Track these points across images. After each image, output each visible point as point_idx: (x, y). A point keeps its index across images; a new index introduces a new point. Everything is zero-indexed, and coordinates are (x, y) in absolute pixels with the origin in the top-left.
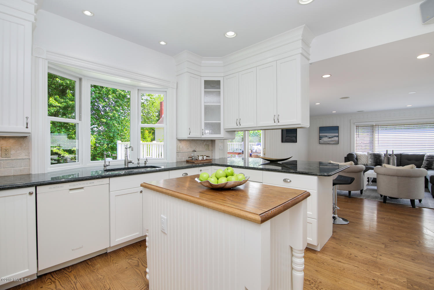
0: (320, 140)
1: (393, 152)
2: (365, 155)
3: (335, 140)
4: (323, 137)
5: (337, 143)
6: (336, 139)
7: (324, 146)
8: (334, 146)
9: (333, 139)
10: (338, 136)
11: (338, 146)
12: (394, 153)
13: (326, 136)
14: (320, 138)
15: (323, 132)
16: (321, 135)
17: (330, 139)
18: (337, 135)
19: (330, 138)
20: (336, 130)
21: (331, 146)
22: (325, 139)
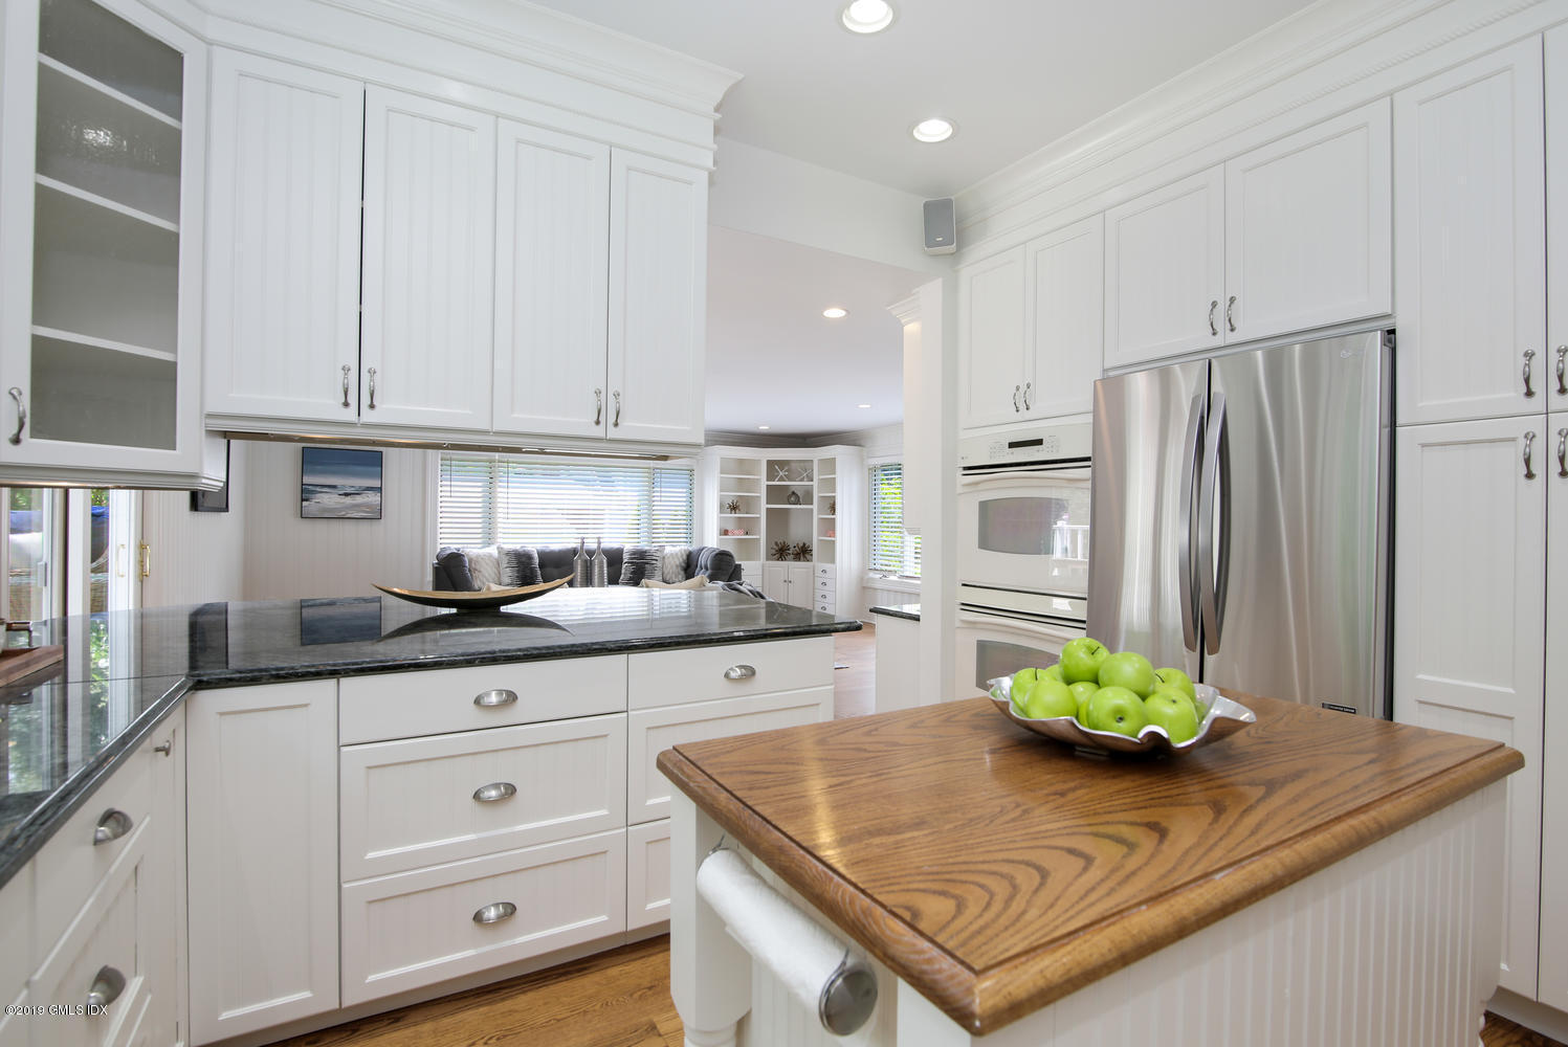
0: (303, 500)
1: (599, 543)
2: (491, 556)
3: (367, 505)
4: (318, 489)
5: (377, 515)
6: (373, 498)
7: (321, 526)
8: (364, 526)
9: (359, 500)
10: (380, 489)
11: (377, 527)
12: (602, 546)
13: (334, 487)
14: (306, 493)
15: (319, 467)
16: (307, 480)
17: (348, 500)
18: (376, 483)
19: (346, 495)
20: (373, 464)
21: (349, 526)
22: (329, 500)
